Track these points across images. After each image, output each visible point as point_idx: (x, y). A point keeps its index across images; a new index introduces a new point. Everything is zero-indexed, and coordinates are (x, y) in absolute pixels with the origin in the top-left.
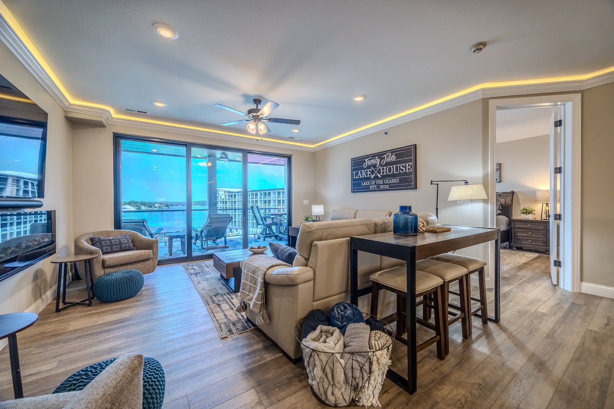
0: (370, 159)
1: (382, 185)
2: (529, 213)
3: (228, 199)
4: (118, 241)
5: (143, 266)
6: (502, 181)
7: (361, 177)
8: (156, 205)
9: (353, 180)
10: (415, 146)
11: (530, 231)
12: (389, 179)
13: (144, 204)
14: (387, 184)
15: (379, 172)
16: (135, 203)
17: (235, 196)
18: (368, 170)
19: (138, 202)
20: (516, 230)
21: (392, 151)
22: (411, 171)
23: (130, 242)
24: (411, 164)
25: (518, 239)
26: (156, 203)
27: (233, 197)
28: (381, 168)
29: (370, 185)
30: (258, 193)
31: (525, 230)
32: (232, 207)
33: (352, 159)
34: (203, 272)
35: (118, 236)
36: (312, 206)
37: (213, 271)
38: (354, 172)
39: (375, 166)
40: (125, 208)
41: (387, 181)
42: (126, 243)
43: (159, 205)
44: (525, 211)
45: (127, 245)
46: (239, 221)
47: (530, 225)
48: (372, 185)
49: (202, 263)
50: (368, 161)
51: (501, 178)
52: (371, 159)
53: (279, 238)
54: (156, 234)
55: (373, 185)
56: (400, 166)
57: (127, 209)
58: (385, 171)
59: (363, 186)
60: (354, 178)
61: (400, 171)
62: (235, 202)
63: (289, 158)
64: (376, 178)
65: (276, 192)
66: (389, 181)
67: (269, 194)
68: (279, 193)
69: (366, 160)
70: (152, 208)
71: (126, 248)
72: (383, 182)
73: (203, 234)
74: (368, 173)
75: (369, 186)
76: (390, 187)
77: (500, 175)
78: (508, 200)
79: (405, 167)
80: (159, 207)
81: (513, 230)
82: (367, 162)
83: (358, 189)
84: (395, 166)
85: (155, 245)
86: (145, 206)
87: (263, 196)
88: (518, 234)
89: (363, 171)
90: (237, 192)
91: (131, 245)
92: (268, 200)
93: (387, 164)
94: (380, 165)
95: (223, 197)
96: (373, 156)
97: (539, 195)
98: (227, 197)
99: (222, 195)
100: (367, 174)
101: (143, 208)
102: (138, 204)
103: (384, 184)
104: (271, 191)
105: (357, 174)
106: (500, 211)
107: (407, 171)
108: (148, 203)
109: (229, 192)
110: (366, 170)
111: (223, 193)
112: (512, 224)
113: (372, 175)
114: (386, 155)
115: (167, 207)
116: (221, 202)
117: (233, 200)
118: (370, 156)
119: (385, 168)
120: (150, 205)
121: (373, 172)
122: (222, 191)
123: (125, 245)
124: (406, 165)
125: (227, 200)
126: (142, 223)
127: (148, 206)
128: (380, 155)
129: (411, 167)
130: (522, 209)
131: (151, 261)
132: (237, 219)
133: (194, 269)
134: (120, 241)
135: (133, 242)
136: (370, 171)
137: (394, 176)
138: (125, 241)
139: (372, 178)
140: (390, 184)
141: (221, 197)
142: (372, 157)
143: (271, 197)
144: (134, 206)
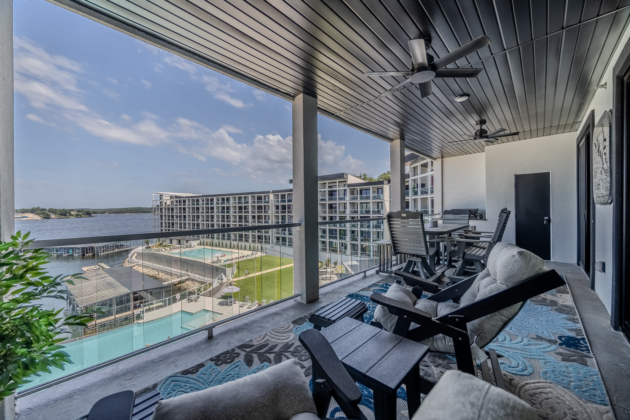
3: (176, 205)
8: (72, 213)
16: (41, 211)
17: (184, 201)
19: (44, 210)
26: (73, 210)
27: (182, 203)
30: (215, 198)
40: (26, 217)
43: (76, 213)
57: (29, 218)
62: (184, 209)
65: (237, 198)
67: (228, 199)
68: (240, 199)
86: (56, 214)
92: (227, 206)
95: (169, 203)
98: (175, 203)
99: (167, 200)
101: (53, 216)
102: (45, 212)
104: (231, 196)
108: (60, 210)
109: (176, 197)
111: (169, 198)
115: (88, 215)
116: (165, 208)
117: (182, 206)
120: (64, 213)
122: (168, 196)
125: (174, 207)
141: (165, 203)
143: (231, 203)
144: (39, 215)
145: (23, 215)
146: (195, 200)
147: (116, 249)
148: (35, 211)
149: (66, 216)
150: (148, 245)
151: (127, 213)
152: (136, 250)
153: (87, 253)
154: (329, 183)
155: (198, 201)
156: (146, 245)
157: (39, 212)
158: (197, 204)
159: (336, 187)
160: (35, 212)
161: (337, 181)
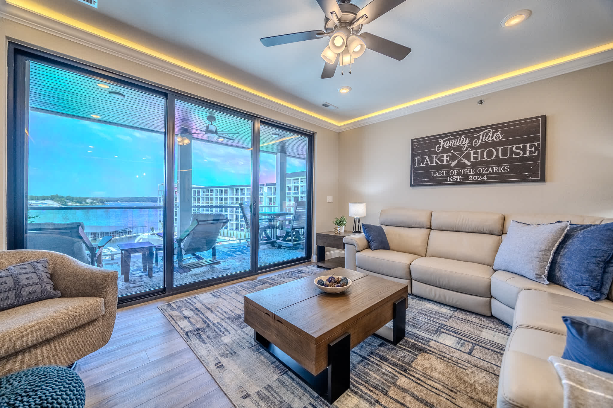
0: (449, 140)
1: (473, 175)
4: (10, 281)
5: (80, 340)
7: (430, 164)
9: (413, 168)
10: (544, 118)
12: (489, 167)
13: (71, 199)
14: (483, 175)
15: (468, 157)
16: (59, 198)
18: (445, 155)
19: (63, 197)
21: (495, 127)
22: (536, 154)
23: (46, 279)
24: (536, 144)
26: (88, 198)
28: (472, 152)
29: (449, 175)
33: (412, 140)
34: (208, 326)
35: (11, 267)
36: (350, 204)
37: (227, 321)
38: (417, 158)
39: (458, 149)
40: (46, 204)
41: (484, 170)
42: (34, 284)
43: (91, 201)
45: (38, 288)
48: (452, 176)
49: (194, 300)
50: (444, 142)
52: (452, 139)
53: (276, 245)
54: (99, 247)
55: (454, 175)
56: (511, 149)
57: (48, 204)
58: (481, 155)
59: (433, 177)
60: (417, 166)
61: (511, 155)
63: (311, 137)
64: (461, 165)
65: (234, 190)
66: (488, 170)
67: (226, 191)
68: (237, 190)
69: (441, 141)
70: (82, 204)
71: (32, 297)
72: (476, 171)
73: (182, 244)
74: (445, 158)
75: (447, 177)
76: (488, 178)
79: (524, 150)
80: (92, 203)
82: (442, 144)
83: (425, 182)
84: (500, 149)
85: (110, 284)
86: (73, 201)
89: (434, 156)
91: (49, 287)
93: (484, 146)
94: (470, 146)
96: (456, 135)
100: (442, 161)
101: (70, 204)
102: (63, 199)
103: (477, 174)
105: (422, 161)
107: (528, 154)
108: (77, 198)
110: (440, 155)
113: (453, 162)
114: (481, 133)
115: (101, 203)
118: (450, 135)
119: (479, 151)
120: (80, 200)
121: (454, 158)
123: (31, 288)
124: (525, 147)
126: (75, 230)
127: (78, 202)
128: (471, 133)
129: (537, 149)
131: (100, 323)
133: (186, 318)
134: (16, 282)
135: (52, 277)
136: (449, 155)
137: (498, 162)
138: (31, 278)
139: (452, 165)
140: (490, 174)
142: (452, 136)
143: (229, 195)
144: (58, 202)
145: (43, 202)
146: (197, 191)
147: (125, 235)
148: (54, 198)
149: (82, 203)
150: (153, 232)
151: (137, 202)
152: (142, 236)
153: (98, 238)
154: (293, 179)
155: (199, 192)
156: (151, 232)
157: (58, 199)
158: (198, 195)
159: (299, 183)
160: (54, 200)
161: (300, 178)
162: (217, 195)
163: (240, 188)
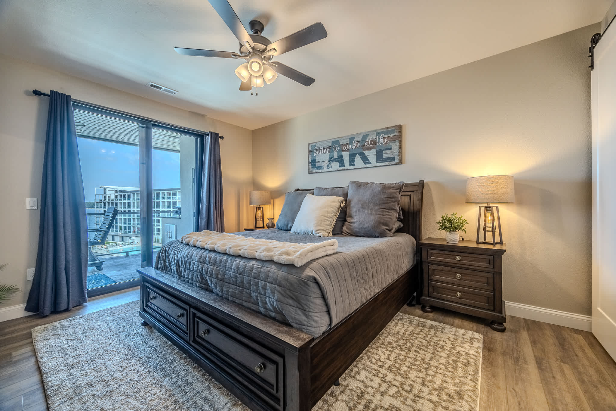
2: (456, 229)
6: (403, 161)
11: (459, 270)
17: (129, 196)
20: (432, 267)
25: (435, 288)
27: (127, 198)
30: (161, 193)
31: (449, 269)
32: (125, 209)
44: (447, 225)
46: (134, 227)
47: (458, 258)
51: (401, 155)
62: (129, 204)
77: (400, 148)
78: (415, 198)
81: (425, 267)
87: (166, 196)
88: (435, 277)
90: (131, 192)
92: (173, 202)
95: (112, 197)
97: (474, 189)
98: (119, 198)
99: (110, 194)
104: (177, 191)
106: (400, 223)
109: (121, 191)
111: (113, 192)
112: (424, 254)
116: (109, 203)
122: (112, 190)
125: (118, 201)
130: (439, 219)
132: (132, 224)
141: (109, 197)
162: (164, 198)
163: (171, 192)
